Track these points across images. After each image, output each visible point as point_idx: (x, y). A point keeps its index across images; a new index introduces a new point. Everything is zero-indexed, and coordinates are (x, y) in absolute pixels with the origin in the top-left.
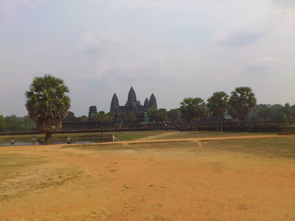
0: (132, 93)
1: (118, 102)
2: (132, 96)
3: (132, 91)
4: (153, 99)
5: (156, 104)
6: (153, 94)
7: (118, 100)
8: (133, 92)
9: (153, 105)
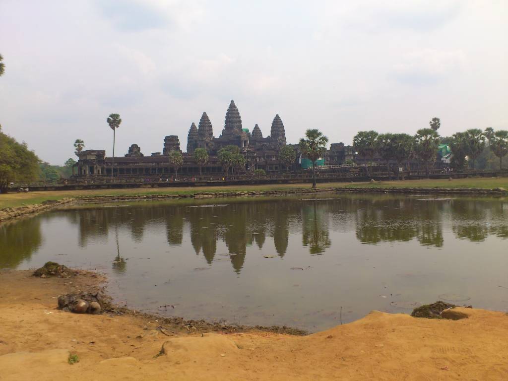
0: (234, 114)
1: (212, 130)
2: (235, 119)
3: (234, 110)
4: (279, 124)
5: (283, 135)
6: (277, 115)
7: (211, 126)
8: (236, 112)
9: (280, 137)
